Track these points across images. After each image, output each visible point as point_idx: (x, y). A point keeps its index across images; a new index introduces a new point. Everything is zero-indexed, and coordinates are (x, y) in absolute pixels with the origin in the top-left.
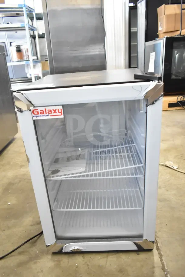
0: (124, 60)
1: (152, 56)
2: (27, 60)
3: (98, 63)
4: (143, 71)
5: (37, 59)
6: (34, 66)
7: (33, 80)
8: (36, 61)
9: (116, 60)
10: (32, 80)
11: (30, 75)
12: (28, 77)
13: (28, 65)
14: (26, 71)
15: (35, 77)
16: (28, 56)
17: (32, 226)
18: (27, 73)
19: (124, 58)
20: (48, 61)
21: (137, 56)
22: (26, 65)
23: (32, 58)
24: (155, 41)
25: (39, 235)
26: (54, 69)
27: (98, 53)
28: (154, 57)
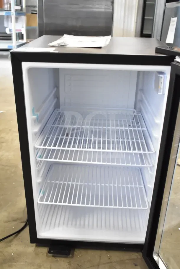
0: (135, 23)
1: (174, 22)
2: (8, 9)
3: (102, 24)
4: (159, 39)
5: (21, 10)
6: (17, 19)
7: (14, 37)
8: (19, 13)
9: (124, 22)
10: (11, 37)
11: (10, 30)
12: (6, 33)
13: (8, 17)
14: (5, 25)
15: (16, 33)
16: (10, 4)
17: (6, 222)
18: (6, 28)
19: (135, 21)
20: (37, 15)
21: (152, 20)
22: (5, 17)
23: (14, 8)
24: (178, 3)
25: (16, 234)
26: (44, 25)
27: (103, 10)
28: (175, 23)
